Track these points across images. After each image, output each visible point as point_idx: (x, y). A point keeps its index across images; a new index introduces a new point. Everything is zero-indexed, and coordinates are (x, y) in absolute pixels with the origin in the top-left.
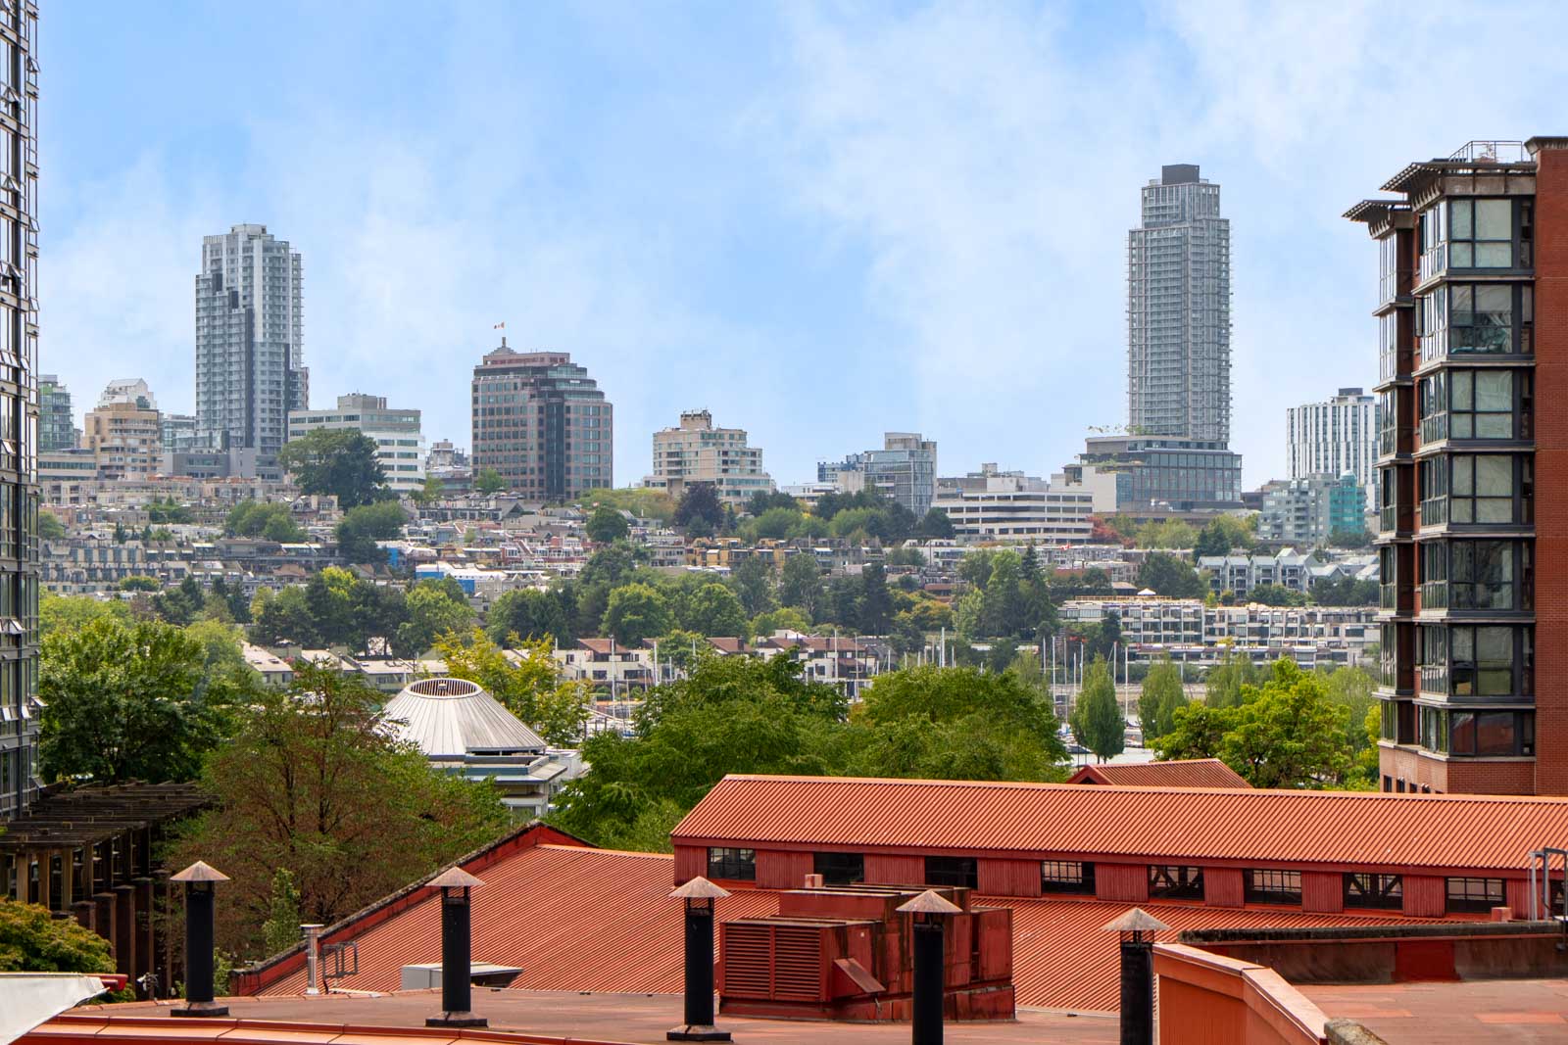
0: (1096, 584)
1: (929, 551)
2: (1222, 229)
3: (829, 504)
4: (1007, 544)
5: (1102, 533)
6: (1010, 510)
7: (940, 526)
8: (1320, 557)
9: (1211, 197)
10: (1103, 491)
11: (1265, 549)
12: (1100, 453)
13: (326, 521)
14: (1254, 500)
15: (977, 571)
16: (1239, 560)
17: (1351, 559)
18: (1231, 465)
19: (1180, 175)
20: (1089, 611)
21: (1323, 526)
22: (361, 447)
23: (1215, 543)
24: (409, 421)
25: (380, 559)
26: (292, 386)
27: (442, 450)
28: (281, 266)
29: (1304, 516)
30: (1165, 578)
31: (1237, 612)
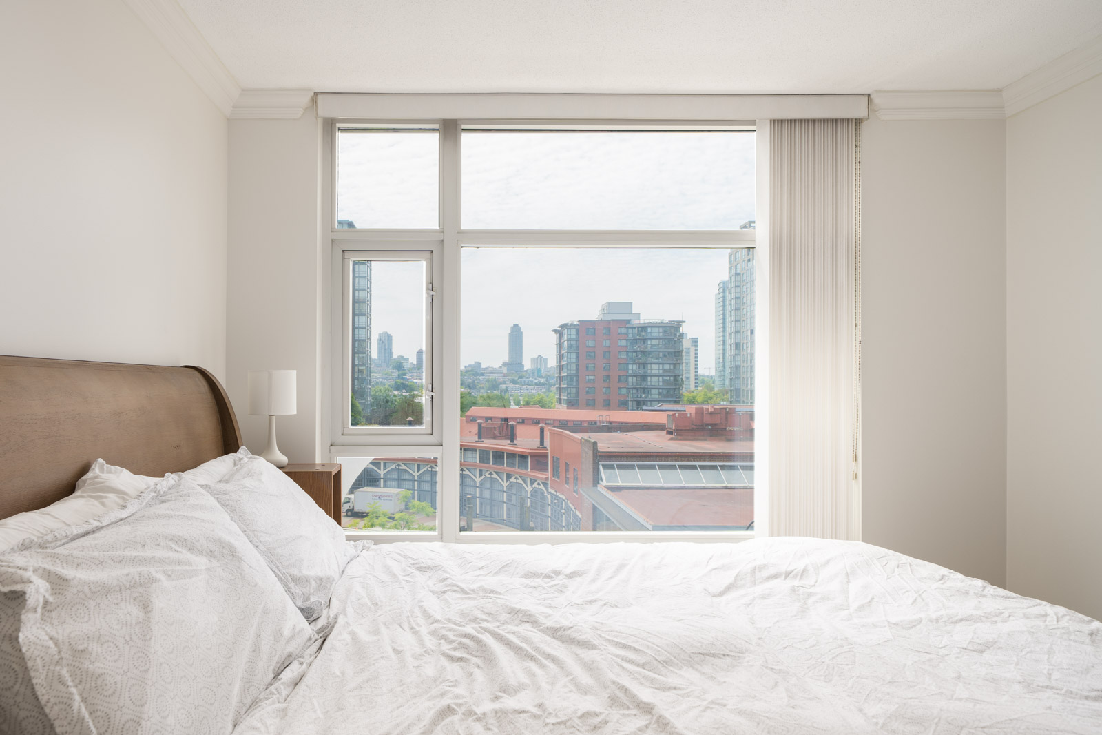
0: (504, 383)
1: (481, 378)
2: (522, 333)
3: (466, 372)
4: (492, 377)
5: (505, 376)
6: (492, 372)
7: (482, 375)
8: (536, 379)
9: (520, 328)
10: (505, 370)
11: (528, 378)
12: (505, 364)
13: (396, 373)
14: (526, 371)
15: (488, 381)
16: (524, 379)
17: (540, 379)
18: (523, 366)
19: (516, 326)
20: (503, 386)
21: (536, 375)
22: (401, 363)
23: (521, 377)
24: (407, 359)
25: (403, 379)
26: (391, 354)
27: (412, 364)
28: (389, 337)
29: (533, 373)
30: (514, 382)
31: (524, 387)
